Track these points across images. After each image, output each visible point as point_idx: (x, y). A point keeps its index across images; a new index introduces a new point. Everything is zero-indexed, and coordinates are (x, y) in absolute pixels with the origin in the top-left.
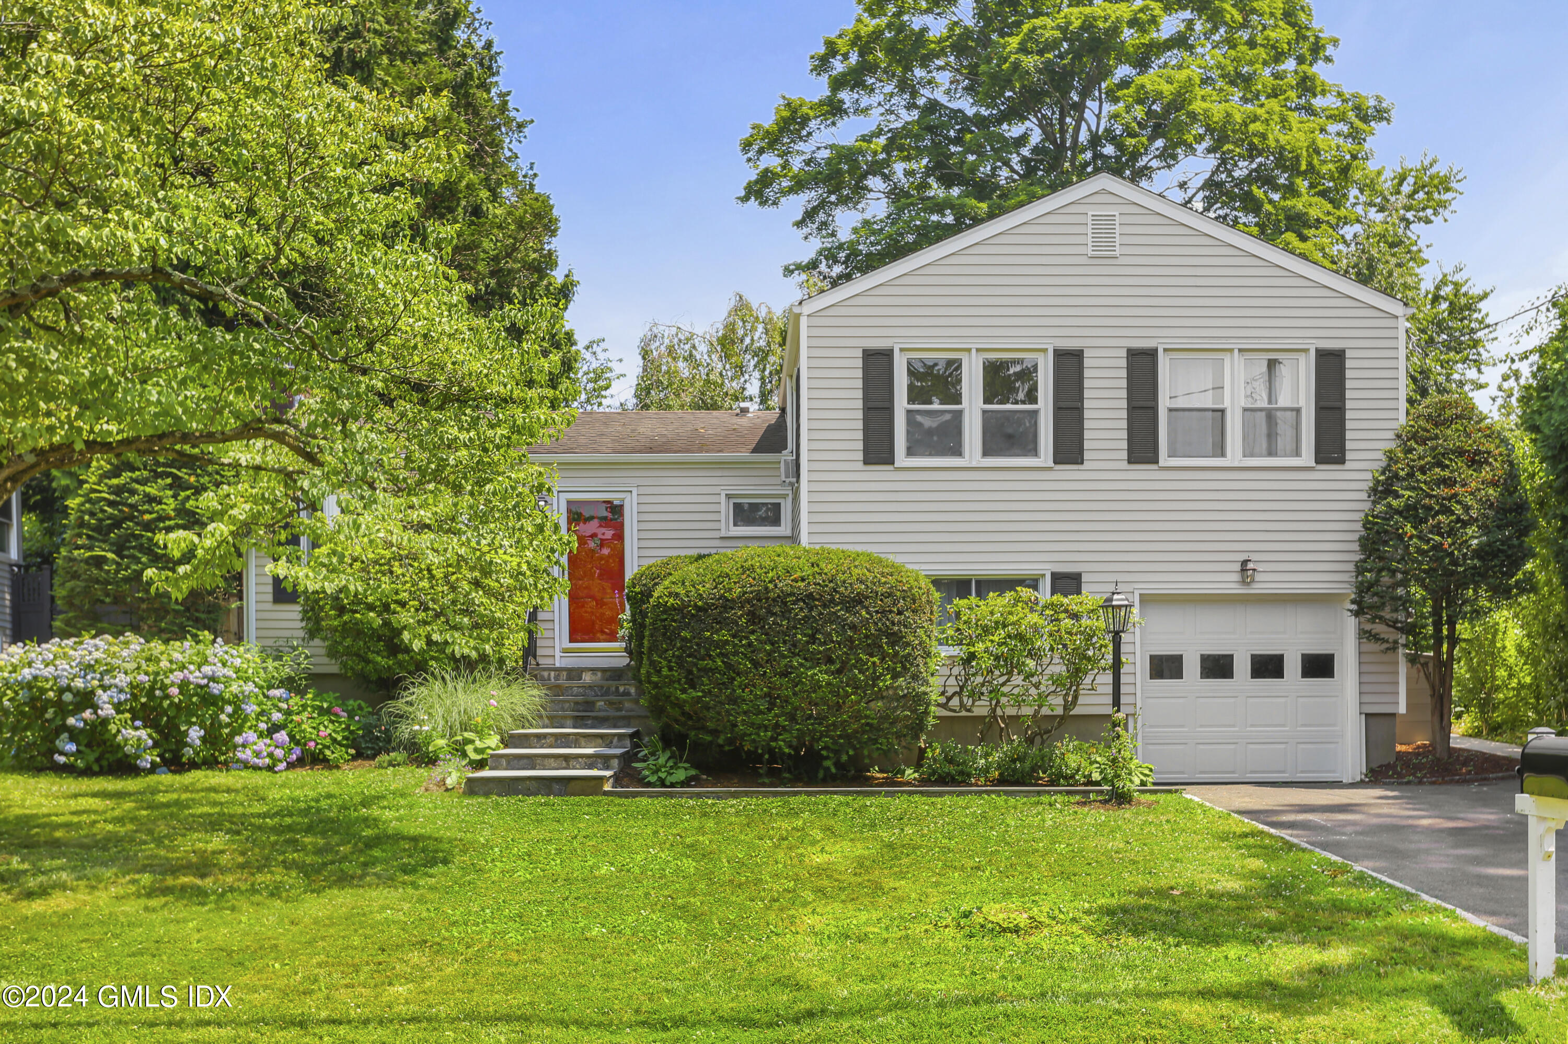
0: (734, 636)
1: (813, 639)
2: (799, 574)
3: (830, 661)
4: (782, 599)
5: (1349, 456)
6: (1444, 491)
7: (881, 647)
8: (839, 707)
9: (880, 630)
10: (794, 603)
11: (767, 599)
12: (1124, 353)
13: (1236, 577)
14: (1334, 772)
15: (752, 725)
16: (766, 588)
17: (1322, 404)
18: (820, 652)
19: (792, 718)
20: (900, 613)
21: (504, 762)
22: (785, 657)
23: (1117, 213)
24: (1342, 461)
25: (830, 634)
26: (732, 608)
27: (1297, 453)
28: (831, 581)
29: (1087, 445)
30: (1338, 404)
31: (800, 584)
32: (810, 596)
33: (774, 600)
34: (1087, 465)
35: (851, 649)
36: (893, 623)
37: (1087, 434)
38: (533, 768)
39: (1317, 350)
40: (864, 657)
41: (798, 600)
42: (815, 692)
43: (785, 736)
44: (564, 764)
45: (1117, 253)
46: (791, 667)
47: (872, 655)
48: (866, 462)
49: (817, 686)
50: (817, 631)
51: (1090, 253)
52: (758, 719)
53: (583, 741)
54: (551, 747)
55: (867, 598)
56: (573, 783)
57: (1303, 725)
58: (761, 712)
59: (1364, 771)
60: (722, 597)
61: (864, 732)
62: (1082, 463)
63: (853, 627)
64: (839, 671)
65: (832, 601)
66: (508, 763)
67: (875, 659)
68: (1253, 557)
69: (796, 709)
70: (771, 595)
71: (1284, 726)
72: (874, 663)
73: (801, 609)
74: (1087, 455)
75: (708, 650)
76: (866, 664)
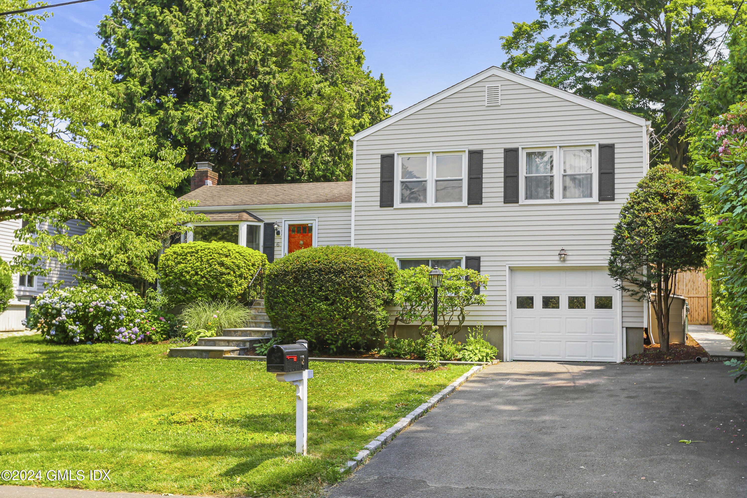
0: (288, 288)
1: (320, 289)
2: (318, 260)
3: (327, 299)
4: (308, 271)
5: (616, 196)
6: (646, 214)
7: (351, 293)
8: (332, 320)
9: (350, 285)
10: (314, 273)
11: (302, 271)
12: (502, 151)
13: (557, 258)
14: (612, 357)
15: (296, 328)
16: (302, 266)
17: (602, 171)
18: (323, 295)
19: (311, 325)
20: (361, 277)
21: (203, 342)
22: (308, 297)
23: (499, 85)
24: (613, 199)
25: (328, 287)
26: (288, 275)
27: (591, 196)
28: (330, 263)
29: (484, 195)
30: (611, 171)
31: (317, 264)
32: (320, 270)
33: (305, 272)
34: (484, 205)
35: (337, 294)
36: (357, 282)
37: (484, 190)
38: (215, 346)
39: (600, 145)
40: (342, 298)
41: (315, 272)
42: (320, 313)
43: (310, 333)
44: (227, 344)
45: (499, 104)
46: (311, 302)
47: (346, 297)
48: (381, 206)
49: (321, 311)
50: (323, 286)
51: (486, 105)
52: (297, 325)
53: (253, 334)
54: (240, 336)
55: (345, 270)
56: (211, 353)
57: (595, 333)
58: (298, 323)
59: (625, 356)
60: (284, 270)
61: (344, 333)
62: (481, 204)
63: (339, 284)
64: (332, 304)
65: (330, 272)
66: (205, 343)
67: (347, 299)
68: (565, 248)
69: (313, 321)
70: (304, 269)
71: (585, 333)
72: (347, 301)
73: (316, 276)
74: (484, 200)
75: (277, 294)
76: (343, 301)
